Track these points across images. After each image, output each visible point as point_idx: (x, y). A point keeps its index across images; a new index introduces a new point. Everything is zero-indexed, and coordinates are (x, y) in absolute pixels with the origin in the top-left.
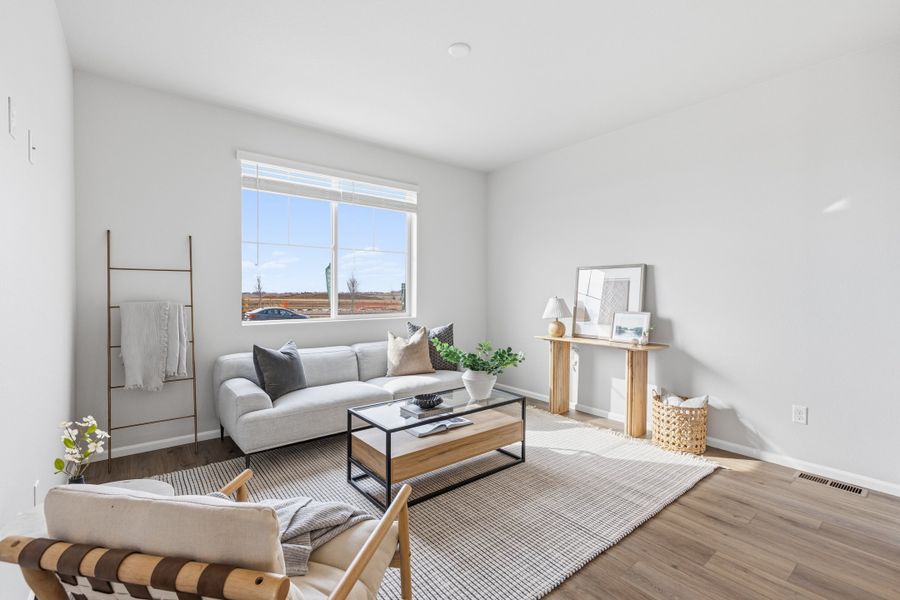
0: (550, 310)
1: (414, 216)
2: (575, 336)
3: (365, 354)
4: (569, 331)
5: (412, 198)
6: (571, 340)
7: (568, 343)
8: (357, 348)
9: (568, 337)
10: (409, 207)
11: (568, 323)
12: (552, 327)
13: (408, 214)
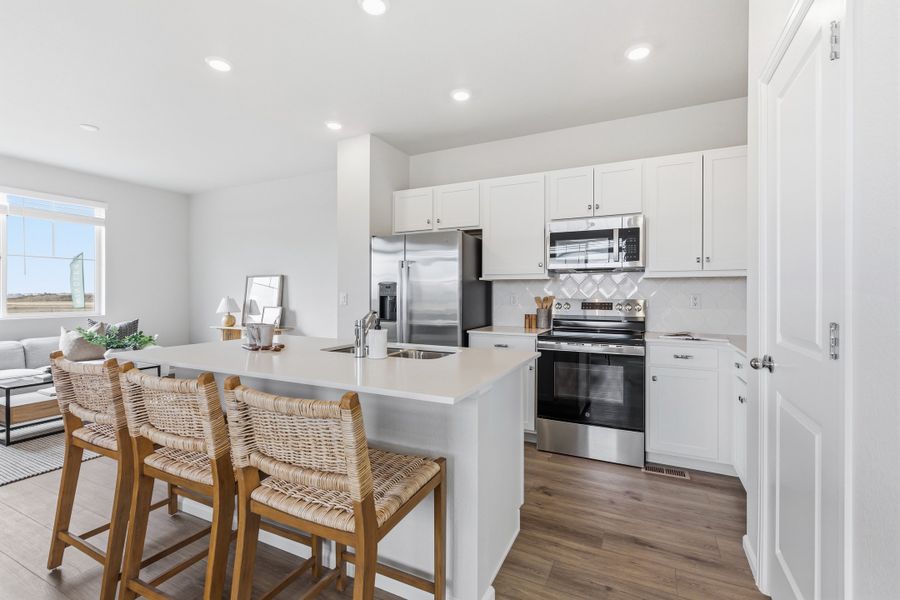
0: (222, 308)
1: (103, 229)
2: (243, 325)
3: (34, 348)
4: (239, 322)
5: (100, 213)
6: (241, 328)
7: (240, 331)
8: (25, 342)
9: (238, 326)
10: (98, 221)
11: (238, 317)
12: (224, 319)
13: (97, 227)
